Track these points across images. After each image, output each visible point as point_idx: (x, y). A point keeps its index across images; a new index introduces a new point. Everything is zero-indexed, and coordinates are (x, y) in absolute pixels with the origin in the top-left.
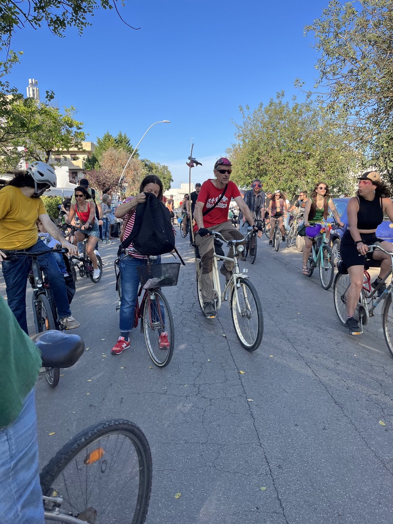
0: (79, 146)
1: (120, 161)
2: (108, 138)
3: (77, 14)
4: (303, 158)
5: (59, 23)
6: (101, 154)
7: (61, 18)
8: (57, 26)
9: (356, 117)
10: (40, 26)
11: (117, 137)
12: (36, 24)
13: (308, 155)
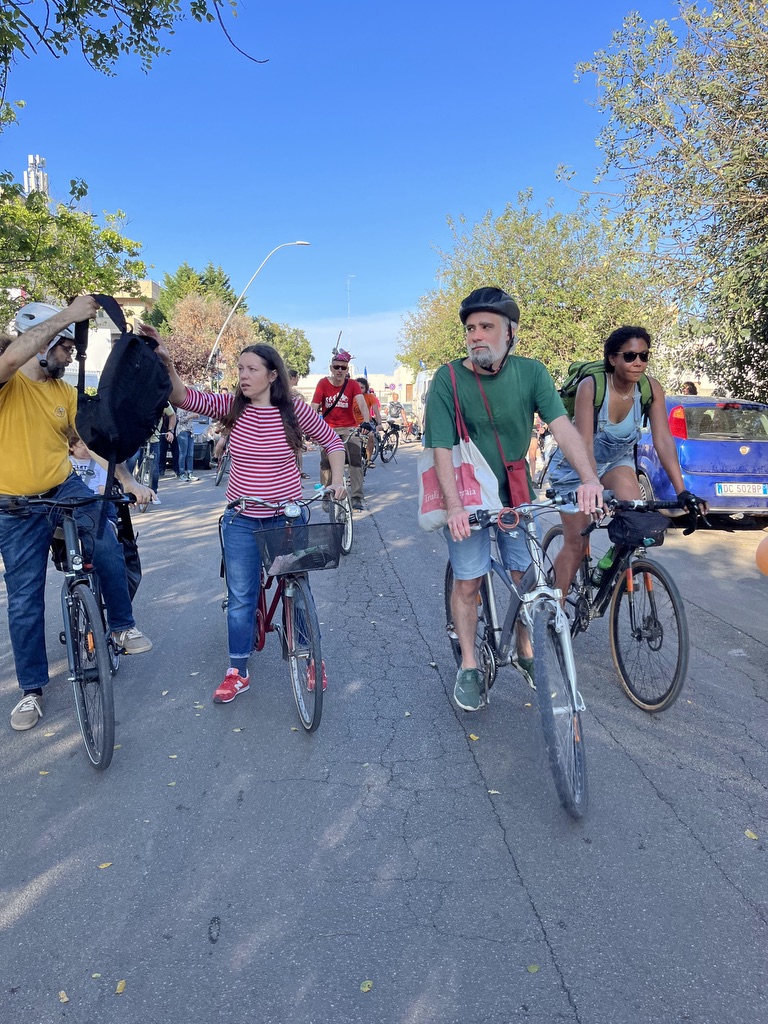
0: (134, 290)
1: (210, 320)
2: (186, 273)
3: (140, 29)
4: (569, 318)
5: (104, 46)
6: (173, 305)
7: (109, 38)
8: (100, 52)
9: (673, 241)
10: (65, 51)
11: (205, 273)
12: (59, 47)
13: (578, 312)
